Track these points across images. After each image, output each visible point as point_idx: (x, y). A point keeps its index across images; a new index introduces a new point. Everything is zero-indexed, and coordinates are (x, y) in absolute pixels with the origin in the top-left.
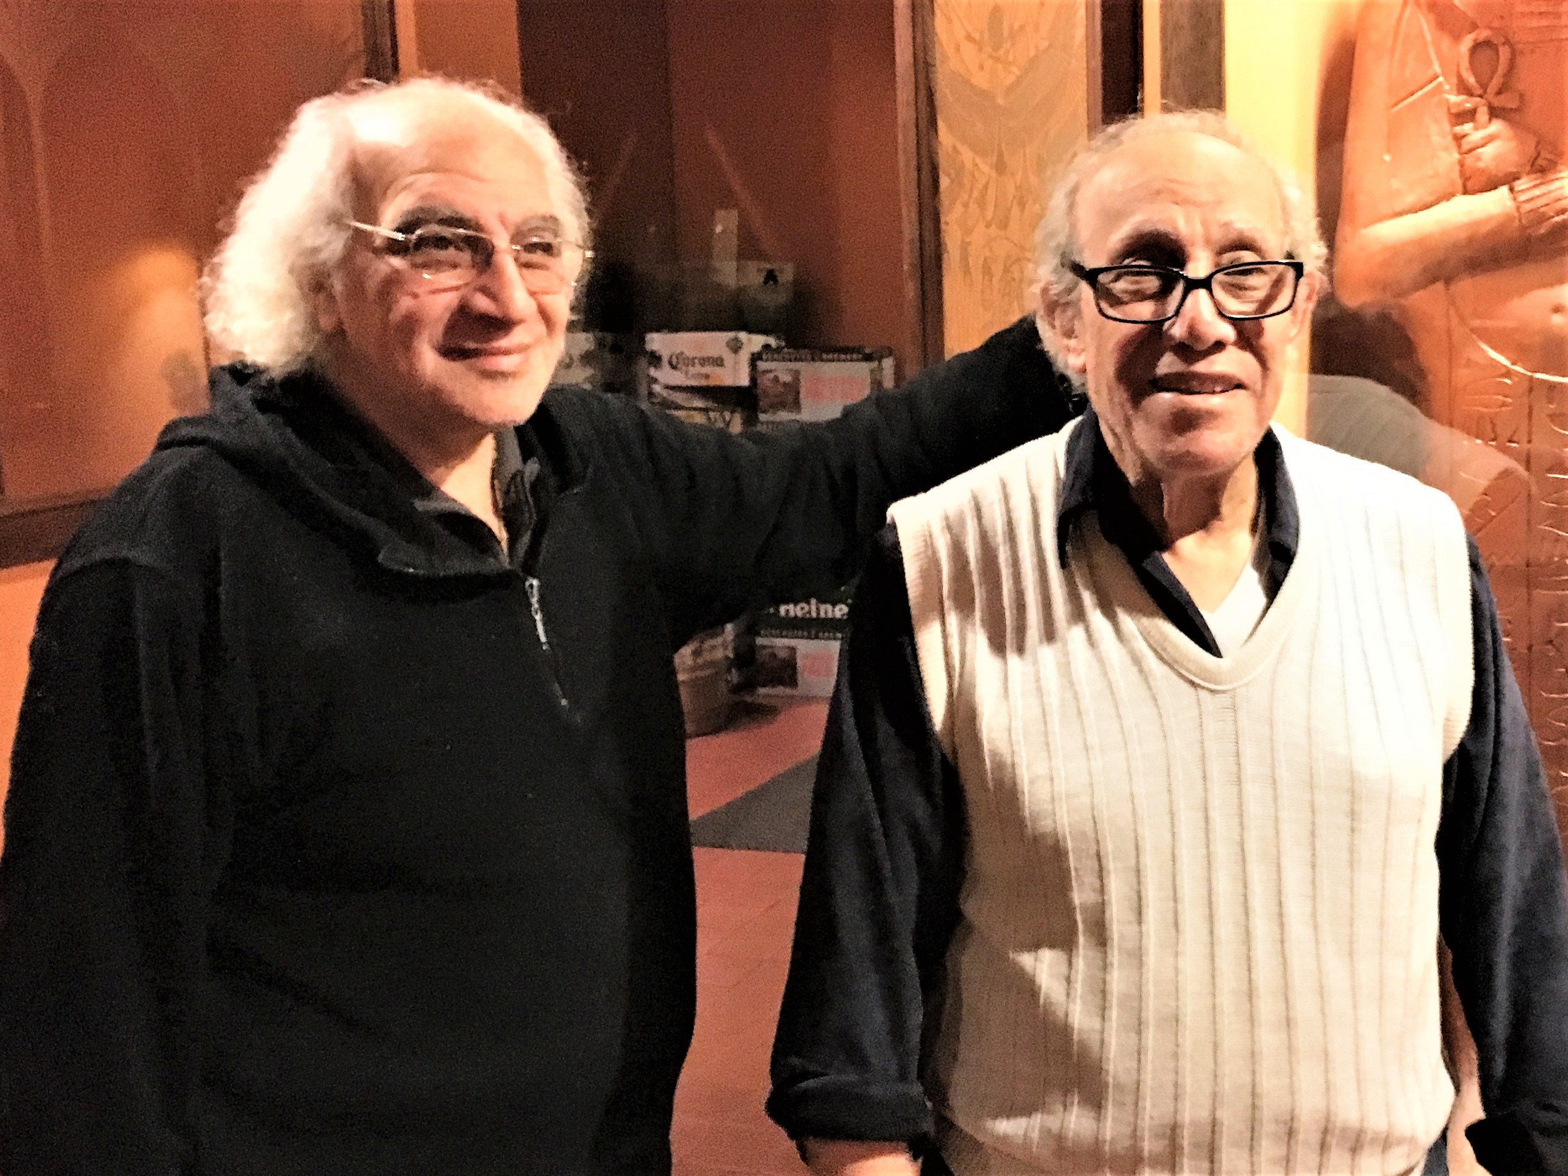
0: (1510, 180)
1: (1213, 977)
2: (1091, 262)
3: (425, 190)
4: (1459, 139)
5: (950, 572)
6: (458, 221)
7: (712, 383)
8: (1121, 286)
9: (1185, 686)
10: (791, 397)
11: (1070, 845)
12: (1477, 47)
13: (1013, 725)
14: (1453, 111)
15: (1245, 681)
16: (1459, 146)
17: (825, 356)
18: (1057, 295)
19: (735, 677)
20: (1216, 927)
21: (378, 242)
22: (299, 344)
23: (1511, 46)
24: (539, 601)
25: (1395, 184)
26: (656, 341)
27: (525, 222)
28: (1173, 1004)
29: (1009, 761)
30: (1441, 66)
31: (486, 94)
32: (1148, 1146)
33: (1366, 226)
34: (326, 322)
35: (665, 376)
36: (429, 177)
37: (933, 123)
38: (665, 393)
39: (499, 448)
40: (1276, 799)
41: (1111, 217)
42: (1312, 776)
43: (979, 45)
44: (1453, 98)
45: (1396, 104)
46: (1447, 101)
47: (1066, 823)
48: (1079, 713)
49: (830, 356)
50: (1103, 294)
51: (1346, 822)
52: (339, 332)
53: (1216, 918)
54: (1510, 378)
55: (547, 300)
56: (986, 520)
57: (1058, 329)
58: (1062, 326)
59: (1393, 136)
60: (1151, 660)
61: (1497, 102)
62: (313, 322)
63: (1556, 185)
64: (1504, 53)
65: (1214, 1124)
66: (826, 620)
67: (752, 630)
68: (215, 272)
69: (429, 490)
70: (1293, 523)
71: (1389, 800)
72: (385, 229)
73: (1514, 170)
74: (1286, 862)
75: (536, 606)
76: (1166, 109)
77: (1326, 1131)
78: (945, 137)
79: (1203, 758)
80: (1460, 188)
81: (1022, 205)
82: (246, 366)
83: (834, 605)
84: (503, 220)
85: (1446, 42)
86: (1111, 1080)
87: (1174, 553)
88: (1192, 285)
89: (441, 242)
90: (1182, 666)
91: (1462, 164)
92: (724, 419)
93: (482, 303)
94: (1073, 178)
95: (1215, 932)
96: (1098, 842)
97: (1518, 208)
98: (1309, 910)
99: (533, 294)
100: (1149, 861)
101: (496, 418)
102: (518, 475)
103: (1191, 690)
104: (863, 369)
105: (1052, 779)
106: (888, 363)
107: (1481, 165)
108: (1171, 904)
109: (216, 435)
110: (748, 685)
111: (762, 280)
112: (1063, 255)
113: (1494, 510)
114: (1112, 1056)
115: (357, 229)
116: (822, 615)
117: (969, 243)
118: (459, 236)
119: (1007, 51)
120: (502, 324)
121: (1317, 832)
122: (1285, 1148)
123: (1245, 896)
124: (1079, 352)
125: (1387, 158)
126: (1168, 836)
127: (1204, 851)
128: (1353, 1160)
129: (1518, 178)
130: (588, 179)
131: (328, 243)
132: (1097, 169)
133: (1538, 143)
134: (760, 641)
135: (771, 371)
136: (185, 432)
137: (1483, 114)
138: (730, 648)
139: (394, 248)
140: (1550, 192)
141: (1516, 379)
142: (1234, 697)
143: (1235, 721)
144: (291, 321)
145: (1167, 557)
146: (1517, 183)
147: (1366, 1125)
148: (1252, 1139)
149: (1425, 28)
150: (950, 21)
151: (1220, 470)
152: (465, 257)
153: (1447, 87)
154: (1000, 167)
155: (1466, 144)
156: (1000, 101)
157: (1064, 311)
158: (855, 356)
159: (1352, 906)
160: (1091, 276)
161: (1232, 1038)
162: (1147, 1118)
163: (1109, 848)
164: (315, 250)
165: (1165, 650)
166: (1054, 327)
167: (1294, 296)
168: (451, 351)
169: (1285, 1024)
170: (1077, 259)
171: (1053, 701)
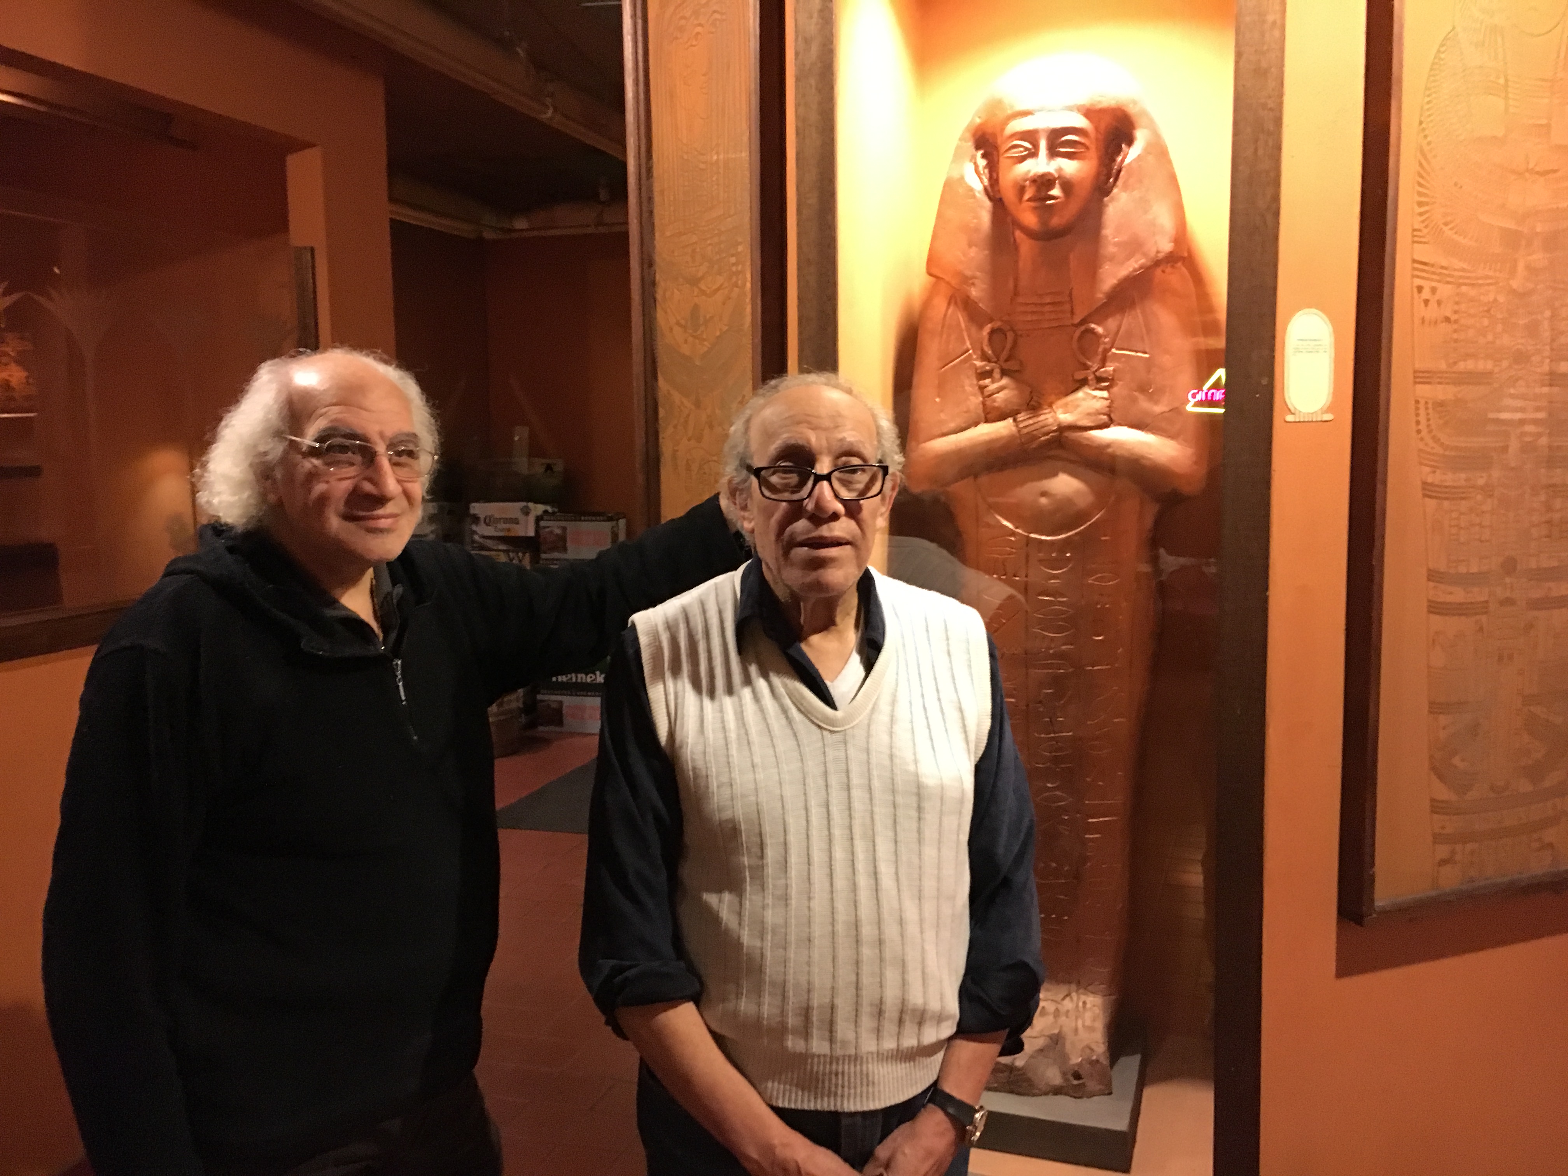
0: (1013, 414)
1: (833, 913)
2: (758, 463)
3: (334, 417)
4: (982, 388)
5: (669, 657)
6: (354, 436)
7: (512, 534)
8: (774, 479)
9: (814, 728)
10: (560, 543)
11: (743, 827)
12: (992, 332)
13: (707, 750)
14: (978, 371)
15: (852, 725)
16: (982, 393)
17: (583, 518)
18: (738, 484)
19: (523, 719)
20: (834, 880)
21: (304, 449)
22: (253, 512)
23: (1014, 331)
24: (402, 674)
25: (943, 416)
26: (477, 508)
27: (396, 437)
28: (807, 930)
29: (704, 773)
30: (971, 344)
31: (375, 358)
32: (792, 1021)
33: (925, 442)
34: (272, 498)
35: (482, 530)
36: (336, 409)
37: (655, 377)
38: (481, 540)
39: (377, 576)
40: (871, 799)
41: (768, 435)
42: (893, 785)
43: (684, 327)
44: (979, 363)
45: (944, 367)
46: (975, 365)
47: (741, 813)
48: (749, 743)
49: (586, 518)
50: (764, 483)
51: (914, 814)
52: (280, 504)
53: (834, 876)
54: (1014, 537)
55: (409, 486)
56: (692, 624)
57: (738, 507)
58: (740, 504)
59: (941, 388)
60: (793, 711)
61: (1006, 366)
62: (263, 496)
63: (1042, 418)
64: (1010, 336)
65: (833, 1007)
66: (582, 683)
67: (535, 691)
68: (204, 466)
69: (334, 603)
70: (880, 627)
71: (942, 799)
72: (308, 440)
73: (1015, 408)
74: (879, 840)
75: (400, 677)
76: (802, 371)
77: (902, 1012)
78: (662, 383)
79: (826, 773)
80: (983, 419)
81: (711, 427)
82: (221, 525)
83: (587, 675)
84: (382, 435)
85: (974, 329)
86: (767, 979)
87: (810, 646)
88: (819, 478)
89: (344, 449)
90: (813, 715)
91: (984, 404)
92: (518, 557)
93: (368, 487)
94: (748, 412)
95: (834, 884)
96: (760, 825)
97: (1019, 431)
98: (893, 870)
99: (399, 481)
100: (792, 838)
101: (375, 557)
102: (390, 594)
103: (818, 731)
104: (607, 526)
105: (731, 785)
106: (622, 523)
107: (996, 404)
108: (807, 866)
109: (200, 567)
110: (532, 725)
111: (543, 470)
112: (741, 460)
113: (1004, 619)
114: (768, 964)
115: (292, 441)
116: (579, 680)
117: (677, 451)
118: (355, 445)
119: (703, 332)
120: (381, 500)
121: (897, 821)
122: (877, 1022)
123: (853, 861)
124: (750, 521)
125: (938, 400)
126: (804, 823)
127: (827, 833)
128: (919, 1030)
129: (1020, 413)
130: (438, 412)
131: (272, 449)
132: (763, 407)
133: (1031, 392)
134: (539, 697)
135: (548, 527)
136: (182, 566)
137: (997, 374)
138: (521, 701)
139: (313, 452)
140: (1039, 421)
141: (1018, 537)
142: (845, 735)
143: (846, 751)
144: (249, 497)
145: (803, 646)
146: (1019, 416)
147: (927, 1007)
148: (856, 1016)
149: (961, 319)
150: (666, 312)
151: (835, 593)
152: (358, 458)
153: (975, 357)
154: (698, 404)
155: (988, 391)
156: (698, 363)
157: (740, 494)
158: (602, 518)
159: (920, 867)
160: (757, 472)
161: (844, 954)
162: (790, 1003)
163: (767, 828)
164: (265, 454)
165: (802, 704)
166: (735, 504)
167: (882, 486)
168: (348, 517)
169: (878, 943)
170: (749, 461)
171: (733, 736)
